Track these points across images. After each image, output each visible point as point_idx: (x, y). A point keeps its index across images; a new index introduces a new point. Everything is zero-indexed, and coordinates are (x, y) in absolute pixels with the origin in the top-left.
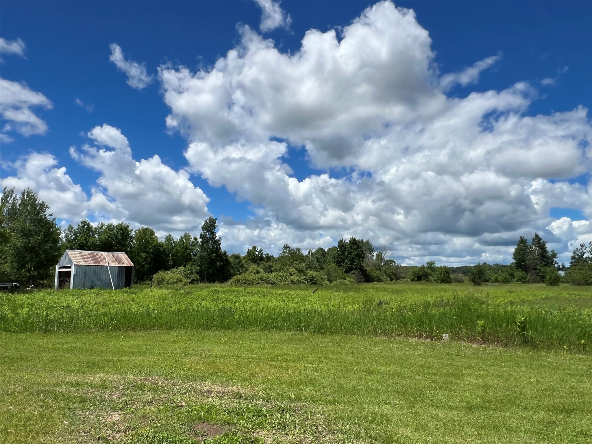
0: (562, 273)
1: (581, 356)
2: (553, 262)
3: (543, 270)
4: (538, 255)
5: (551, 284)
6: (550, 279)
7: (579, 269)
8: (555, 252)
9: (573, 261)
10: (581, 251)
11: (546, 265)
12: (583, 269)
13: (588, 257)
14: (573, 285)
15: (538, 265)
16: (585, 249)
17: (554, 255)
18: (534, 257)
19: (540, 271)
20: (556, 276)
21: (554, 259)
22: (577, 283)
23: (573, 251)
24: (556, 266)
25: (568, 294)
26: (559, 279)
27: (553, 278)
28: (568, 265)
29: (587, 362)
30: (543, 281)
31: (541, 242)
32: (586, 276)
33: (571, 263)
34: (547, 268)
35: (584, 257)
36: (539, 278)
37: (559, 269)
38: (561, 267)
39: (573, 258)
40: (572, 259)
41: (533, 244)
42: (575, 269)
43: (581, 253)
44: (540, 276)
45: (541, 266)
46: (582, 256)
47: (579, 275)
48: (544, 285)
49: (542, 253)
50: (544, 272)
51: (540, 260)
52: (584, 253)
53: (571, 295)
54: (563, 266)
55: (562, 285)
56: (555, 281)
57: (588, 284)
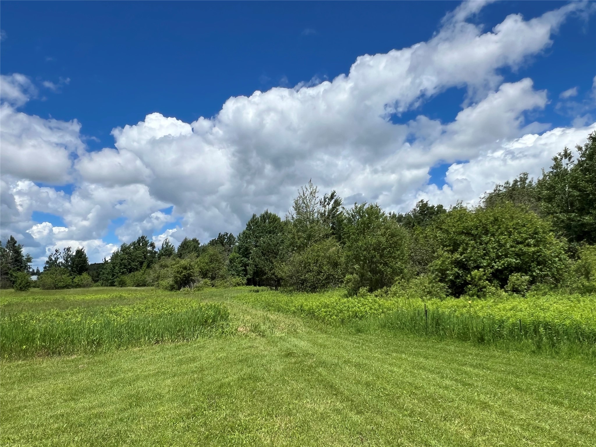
0: (34, 278)
1: (20, 362)
2: (26, 266)
3: (15, 274)
4: (10, 259)
5: (21, 289)
6: (20, 284)
7: (51, 274)
8: (30, 256)
9: (47, 265)
10: (55, 256)
11: (18, 270)
12: (54, 273)
13: (61, 262)
14: (43, 289)
15: (10, 269)
16: (60, 254)
17: (29, 260)
18: (6, 261)
19: (11, 275)
20: (27, 281)
21: (29, 264)
22: (47, 287)
23: (48, 256)
24: (31, 270)
25: (33, 298)
26: (30, 284)
27: (23, 283)
28: (41, 270)
29: (24, 368)
30: (13, 286)
31: (16, 245)
32: (56, 281)
33: (45, 268)
34: (19, 273)
35: (58, 262)
36: (8, 283)
37: (33, 274)
38: (35, 271)
39: (47, 262)
40: (47, 264)
41: (7, 247)
42: (47, 274)
43: (55, 259)
44: (11, 281)
45: (14, 271)
46: (56, 261)
47: (50, 279)
48: (13, 290)
49: (16, 257)
50: (16, 277)
51: (13, 264)
52: (58, 258)
53: (36, 299)
54: (38, 270)
55: (32, 290)
56: (26, 286)
57: (56, 288)
